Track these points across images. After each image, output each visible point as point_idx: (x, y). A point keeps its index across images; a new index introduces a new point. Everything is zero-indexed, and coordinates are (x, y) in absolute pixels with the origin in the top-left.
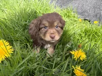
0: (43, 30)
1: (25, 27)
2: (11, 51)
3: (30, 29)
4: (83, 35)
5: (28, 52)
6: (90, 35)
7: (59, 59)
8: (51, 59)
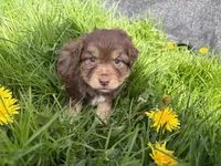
1: (49, 58)
2: (14, 110)
3: (61, 63)
4: (175, 77)
5: (54, 112)
6: (189, 77)
7: (121, 128)
8: (104, 129)
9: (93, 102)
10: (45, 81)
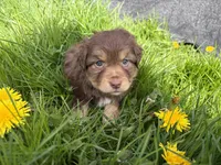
0: (95, 69)
1: (56, 60)
2: (24, 113)
5: (62, 114)
6: (196, 77)
7: (130, 129)
8: (114, 130)
9: (100, 104)
10: (53, 83)
